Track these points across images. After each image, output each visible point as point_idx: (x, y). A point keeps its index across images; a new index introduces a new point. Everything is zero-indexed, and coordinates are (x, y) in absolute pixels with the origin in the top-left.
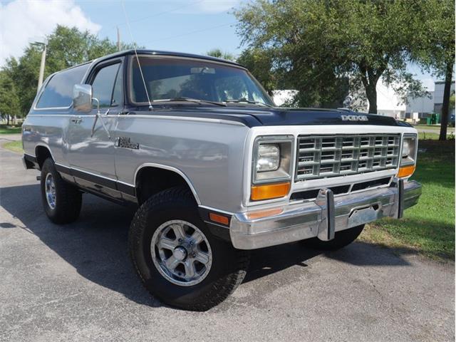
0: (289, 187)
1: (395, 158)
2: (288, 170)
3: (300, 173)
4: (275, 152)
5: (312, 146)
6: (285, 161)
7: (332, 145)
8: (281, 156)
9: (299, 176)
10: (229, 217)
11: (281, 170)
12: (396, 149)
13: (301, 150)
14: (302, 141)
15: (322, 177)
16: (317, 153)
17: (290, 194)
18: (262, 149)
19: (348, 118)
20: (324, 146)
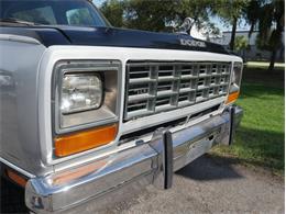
0: (116, 131)
1: (225, 86)
2: (114, 108)
3: (130, 110)
4: (94, 84)
5: (146, 75)
6: (110, 96)
7: (170, 74)
8: (105, 90)
9: (130, 114)
10: (27, 179)
11: (104, 109)
12: (227, 77)
13: (131, 80)
14: (132, 69)
15: (159, 112)
16: (152, 84)
17: (117, 139)
18: (73, 80)
19: (187, 42)
20: (161, 75)
